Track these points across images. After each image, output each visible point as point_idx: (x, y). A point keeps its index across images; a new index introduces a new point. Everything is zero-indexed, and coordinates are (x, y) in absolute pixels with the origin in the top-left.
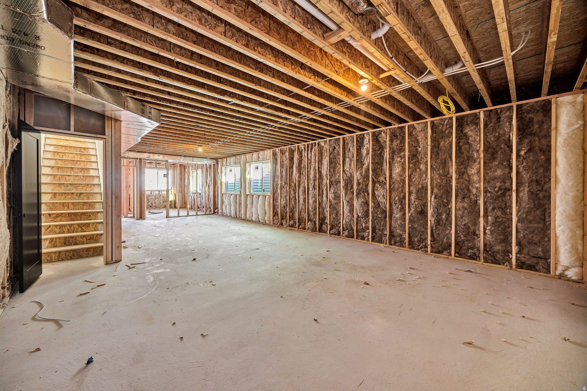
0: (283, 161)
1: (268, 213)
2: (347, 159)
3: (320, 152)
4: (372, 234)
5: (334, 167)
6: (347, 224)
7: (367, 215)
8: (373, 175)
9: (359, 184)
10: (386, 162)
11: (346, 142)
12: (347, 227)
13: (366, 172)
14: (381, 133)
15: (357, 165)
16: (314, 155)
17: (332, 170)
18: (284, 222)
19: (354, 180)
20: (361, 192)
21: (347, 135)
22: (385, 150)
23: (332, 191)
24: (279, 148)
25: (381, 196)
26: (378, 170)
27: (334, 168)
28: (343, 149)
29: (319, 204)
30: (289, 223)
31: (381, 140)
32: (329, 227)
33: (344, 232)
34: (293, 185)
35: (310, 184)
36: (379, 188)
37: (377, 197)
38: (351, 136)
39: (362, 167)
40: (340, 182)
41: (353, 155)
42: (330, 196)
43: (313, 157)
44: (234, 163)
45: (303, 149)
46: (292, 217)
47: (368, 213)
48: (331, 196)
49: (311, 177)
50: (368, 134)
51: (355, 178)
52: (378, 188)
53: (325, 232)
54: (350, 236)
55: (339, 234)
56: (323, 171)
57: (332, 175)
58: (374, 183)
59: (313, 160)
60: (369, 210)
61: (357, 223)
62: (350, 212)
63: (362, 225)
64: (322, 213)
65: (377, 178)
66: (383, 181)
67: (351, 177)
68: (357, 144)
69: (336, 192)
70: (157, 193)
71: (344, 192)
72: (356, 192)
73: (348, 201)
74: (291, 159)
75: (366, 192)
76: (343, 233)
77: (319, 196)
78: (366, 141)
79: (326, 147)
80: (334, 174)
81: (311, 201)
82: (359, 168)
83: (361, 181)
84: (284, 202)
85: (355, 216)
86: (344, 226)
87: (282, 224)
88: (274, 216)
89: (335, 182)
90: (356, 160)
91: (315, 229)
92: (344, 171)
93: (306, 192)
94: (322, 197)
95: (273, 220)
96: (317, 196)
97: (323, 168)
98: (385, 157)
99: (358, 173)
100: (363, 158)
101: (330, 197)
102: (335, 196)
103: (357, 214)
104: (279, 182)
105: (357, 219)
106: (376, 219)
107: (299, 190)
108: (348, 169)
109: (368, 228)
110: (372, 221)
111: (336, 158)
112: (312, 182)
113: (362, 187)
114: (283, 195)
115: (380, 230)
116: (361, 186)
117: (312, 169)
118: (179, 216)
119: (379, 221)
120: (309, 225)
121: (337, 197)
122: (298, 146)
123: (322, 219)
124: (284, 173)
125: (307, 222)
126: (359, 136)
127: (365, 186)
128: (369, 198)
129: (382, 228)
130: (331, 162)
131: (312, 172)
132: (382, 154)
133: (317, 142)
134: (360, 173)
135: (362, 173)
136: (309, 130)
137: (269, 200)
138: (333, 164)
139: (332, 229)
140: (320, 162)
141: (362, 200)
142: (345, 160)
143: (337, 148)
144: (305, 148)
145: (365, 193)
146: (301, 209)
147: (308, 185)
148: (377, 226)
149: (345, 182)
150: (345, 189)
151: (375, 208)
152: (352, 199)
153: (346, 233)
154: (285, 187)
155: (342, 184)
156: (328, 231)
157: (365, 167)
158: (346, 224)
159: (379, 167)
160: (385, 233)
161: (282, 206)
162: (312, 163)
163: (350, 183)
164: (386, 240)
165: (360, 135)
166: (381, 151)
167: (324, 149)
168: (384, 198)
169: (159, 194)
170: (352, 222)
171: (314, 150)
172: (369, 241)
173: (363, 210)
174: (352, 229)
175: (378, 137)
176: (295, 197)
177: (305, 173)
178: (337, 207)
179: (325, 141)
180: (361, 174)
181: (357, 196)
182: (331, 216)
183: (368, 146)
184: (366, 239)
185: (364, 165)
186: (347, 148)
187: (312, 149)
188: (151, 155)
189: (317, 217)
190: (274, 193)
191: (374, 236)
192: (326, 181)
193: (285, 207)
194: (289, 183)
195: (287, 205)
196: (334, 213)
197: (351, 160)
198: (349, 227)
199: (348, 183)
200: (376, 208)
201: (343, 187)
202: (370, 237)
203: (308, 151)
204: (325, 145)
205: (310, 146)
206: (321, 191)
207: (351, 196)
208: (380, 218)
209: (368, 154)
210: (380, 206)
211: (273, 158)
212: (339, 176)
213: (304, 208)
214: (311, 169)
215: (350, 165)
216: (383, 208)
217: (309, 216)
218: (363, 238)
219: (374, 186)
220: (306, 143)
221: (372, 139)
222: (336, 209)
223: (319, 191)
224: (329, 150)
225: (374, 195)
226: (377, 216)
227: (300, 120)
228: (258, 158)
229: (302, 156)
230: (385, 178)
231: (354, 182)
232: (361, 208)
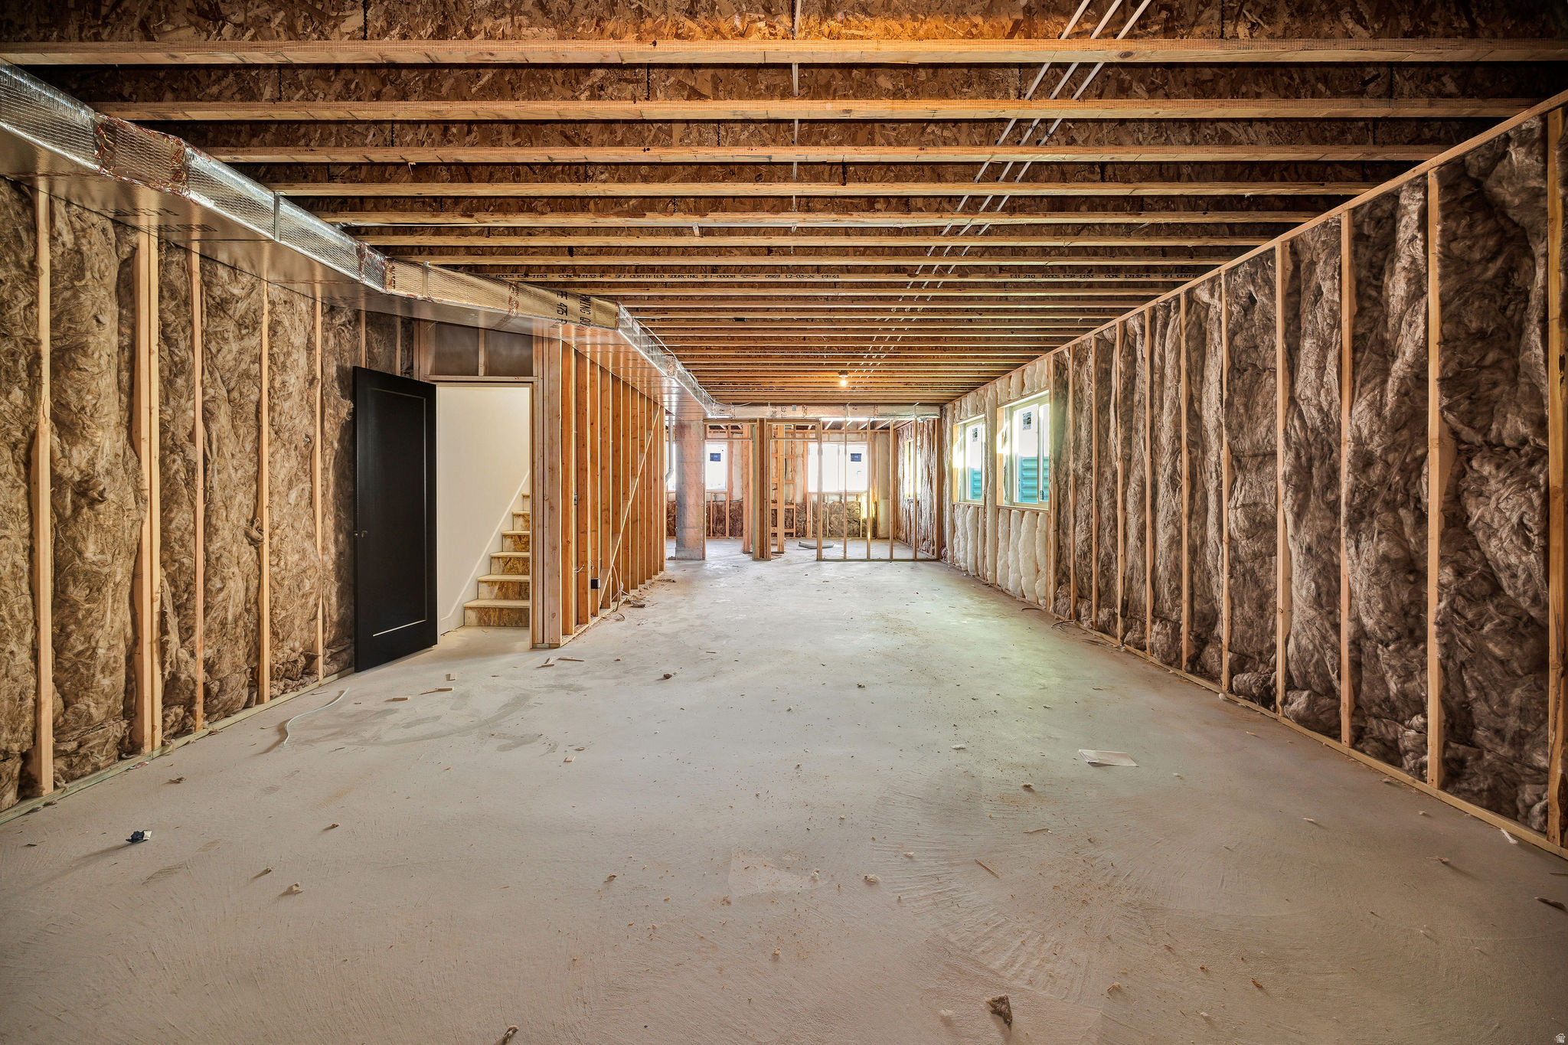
0: (1081, 390)
1: (1043, 570)
2: (1308, 344)
3: (1195, 332)
4: (1445, 747)
5: (1251, 388)
6: (1302, 659)
7: (1415, 635)
8: (1449, 408)
9: (1364, 461)
10: (1544, 321)
11: (1306, 258)
12: (1304, 675)
13: (1403, 394)
14: (1505, 154)
15: (1355, 364)
16: (1172, 351)
17: (1238, 401)
18: (1083, 611)
19: (1339, 445)
20: (1378, 506)
21: (1308, 225)
22: (1539, 249)
23: (1239, 496)
24: (1070, 344)
25: (1504, 533)
26: (1485, 376)
27: (1250, 394)
28: (1287, 296)
29: (1194, 552)
30: (1097, 615)
31: (1506, 193)
32: (1227, 656)
33: (1290, 694)
34: (1109, 475)
35: (1160, 470)
36: (1493, 484)
37: (1480, 535)
38: (1325, 225)
39: (1386, 372)
40: (1274, 454)
41: (1335, 315)
42: (1232, 518)
43: (1170, 357)
44: (972, 411)
45: (1138, 330)
46: (1105, 596)
47: (1421, 622)
48: (1234, 519)
49: (1165, 438)
50: (1421, 184)
51: (1347, 434)
52: (1484, 480)
53: (1214, 678)
54: (1318, 721)
55: (1267, 698)
56: (1205, 413)
57: (1241, 426)
58: (1461, 454)
59: (1168, 371)
60: (1421, 604)
61: (1356, 666)
62: (1317, 601)
63: (1383, 680)
64: (1201, 591)
65: (1478, 423)
66: (1524, 441)
67: (1327, 430)
68: (1354, 254)
69: (1255, 504)
70: (837, 498)
71: (1289, 501)
72: (1349, 505)
73: (1309, 549)
74: (1104, 377)
75: (1404, 504)
76: (1285, 702)
77: (1190, 518)
78: (1406, 227)
79: (1219, 306)
80: (1250, 418)
81: (1163, 540)
82: (1366, 380)
83: (1376, 446)
84: (1083, 537)
85: (1347, 628)
86: (1292, 666)
87: (1078, 616)
88: (1059, 583)
89: (1255, 456)
90: (1355, 338)
91: (1173, 656)
92: (1292, 401)
93: (1149, 499)
94: (1205, 523)
95: (1056, 599)
96: (1185, 521)
97: (1204, 400)
98: (1536, 290)
99: (1362, 406)
100: (1391, 322)
101: (1233, 525)
102: (1251, 519)
103: (1357, 620)
104: (1071, 465)
105: (1356, 644)
106: (1471, 661)
107: (1124, 494)
108: (1309, 393)
109: (1421, 708)
110: (1443, 667)
111: (1256, 347)
112: (1165, 459)
113: (1383, 481)
114: (1081, 513)
115: (1498, 732)
116: (1376, 472)
117: (1167, 405)
118: (891, 560)
119: (1494, 682)
120: (1155, 634)
121: (1261, 526)
122: (1124, 323)
123: (1204, 618)
124: (1084, 434)
125: (1148, 623)
126: (1370, 211)
127: (1402, 470)
128: (1423, 542)
129: (1513, 723)
130: (1235, 368)
131: (1166, 419)
132: (1517, 280)
133: (1181, 290)
134: (1371, 405)
135: (1382, 405)
136: (1111, 252)
137: (1045, 526)
138: (1247, 375)
139: (1242, 671)
140: (1196, 373)
141: (1374, 547)
142: (1298, 348)
143: (1260, 299)
144: (1142, 327)
145: (1402, 512)
146: (1132, 568)
147: (1154, 473)
148: (1480, 708)
149: (1298, 457)
150: (1297, 489)
151: (1460, 602)
152: (1328, 540)
153: (1300, 701)
154: (1087, 481)
155: (1283, 465)
156: (1225, 677)
157: (1398, 368)
158: (1301, 661)
159: (1491, 357)
160: (1541, 761)
161: (1078, 552)
162: (1168, 384)
163: (1323, 458)
164: (1545, 811)
165: (1375, 203)
166: (1511, 259)
167: (1212, 313)
168: (1528, 542)
169: (840, 502)
170: (1329, 653)
171: (1173, 329)
172: (1422, 778)
173: (1387, 600)
174: (1331, 692)
175: (1490, 183)
176: (1115, 520)
177: (1145, 426)
178: (1260, 573)
179: (1212, 280)
180: (1377, 407)
181: (1354, 523)
182: (1238, 612)
183: (1419, 253)
184: (1409, 761)
185: (1394, 357)
186: (1307, 288)
187: (1165, 325)
188: (779, 409)
189: (1185, 606)
190: (1059, 504)
191: (1461, 762)
192: (1218, 452)
193: (1085, 554)
194: (1099, 467)
195: (1090, 549)
196: (1250, 599)
197: (1324, 347)
198: (1314, 680)
199: (1310, 460)
200: (1471, 600)
201: (1287, 482)
202: (1432, 757)
203: (1152, 335)
204: (1212, 296)
205: (1160, 314)
206: (1198, 496)
207: (1327, 524)
208: (1502, 662)
209: (1417, 291)
210: (1497, 589)
211: (1056, 382)
212: (1271, 429)
213: (1140, 563)
214: (1162, 408)
215: (1321, 369)
216: (1525, 603)
217: (1156, 597)
218: (1391, 753)
219: (1463, 474)
220: (1145, 307)
221: (1443, 207)
222: (1257, 583)
223: (1192, 496)
224: (1230, 314)
225: (1456, 519)
226: (1479, 652)
227: (966, 221)
228: (1020, 386)
229: (1135, 360)
230: (1541, 425)
231: (1340, 456)
232: (1376, 591)
